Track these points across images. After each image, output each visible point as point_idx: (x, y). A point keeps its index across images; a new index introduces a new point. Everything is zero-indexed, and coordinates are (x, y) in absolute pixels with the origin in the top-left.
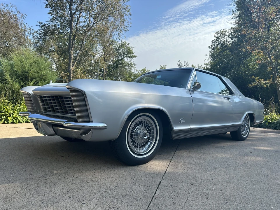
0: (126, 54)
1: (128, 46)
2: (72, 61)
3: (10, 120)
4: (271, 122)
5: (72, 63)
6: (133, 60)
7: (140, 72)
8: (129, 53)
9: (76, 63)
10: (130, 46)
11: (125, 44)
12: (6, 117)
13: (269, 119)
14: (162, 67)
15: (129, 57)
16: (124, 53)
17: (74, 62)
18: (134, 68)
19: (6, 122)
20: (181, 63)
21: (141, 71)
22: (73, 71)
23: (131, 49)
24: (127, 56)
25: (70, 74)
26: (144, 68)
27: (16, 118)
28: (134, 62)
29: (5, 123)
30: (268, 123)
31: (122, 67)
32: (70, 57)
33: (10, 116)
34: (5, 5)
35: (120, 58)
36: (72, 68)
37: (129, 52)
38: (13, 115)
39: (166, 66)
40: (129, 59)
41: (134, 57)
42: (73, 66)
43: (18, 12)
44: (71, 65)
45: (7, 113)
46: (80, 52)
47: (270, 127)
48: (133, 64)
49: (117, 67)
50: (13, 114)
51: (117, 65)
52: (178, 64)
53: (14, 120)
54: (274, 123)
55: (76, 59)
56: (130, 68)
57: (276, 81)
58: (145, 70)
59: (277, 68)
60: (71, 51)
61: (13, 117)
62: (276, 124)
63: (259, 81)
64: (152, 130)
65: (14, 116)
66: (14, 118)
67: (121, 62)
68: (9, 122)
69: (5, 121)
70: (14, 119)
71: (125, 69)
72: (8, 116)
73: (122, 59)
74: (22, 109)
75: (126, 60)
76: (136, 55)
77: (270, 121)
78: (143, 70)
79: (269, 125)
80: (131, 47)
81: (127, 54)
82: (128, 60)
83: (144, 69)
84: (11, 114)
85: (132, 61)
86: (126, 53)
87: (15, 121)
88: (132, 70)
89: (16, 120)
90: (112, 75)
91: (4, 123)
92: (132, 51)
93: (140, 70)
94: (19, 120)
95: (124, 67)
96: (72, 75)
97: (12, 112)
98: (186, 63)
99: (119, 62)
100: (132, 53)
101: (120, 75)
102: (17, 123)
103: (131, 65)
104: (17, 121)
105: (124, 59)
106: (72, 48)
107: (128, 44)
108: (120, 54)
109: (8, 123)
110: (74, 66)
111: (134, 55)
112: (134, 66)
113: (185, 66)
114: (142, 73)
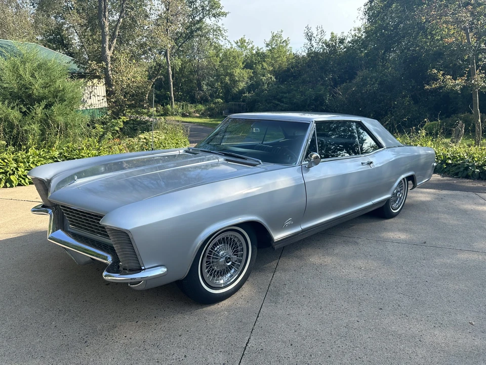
0: (207, 11)
2: (108, 38)
3: (15, 182)
4: (452, 163)
5: (107, 43)
6: (222, 22)
7: (234, 45)
9: (115, 41)
12: (6, 175)
13: (449, 158)
14: (275, 34)
15: (214, 16)
16: (203, 9)
17: (111, 40)
18: (224, 38)
19: (8, 185)
20: (310, 31)
21: (237, 43)
22: (112, 57)
24: (209, 14)
25: (107, 65)
26: (242, 37)
27: (24, 175)
28: (223, 24)
29: (7, 187)
30: (447, 164)
31: (201, 36)
32: (103, 32)
33: (14, 174)
35: (197, 18)
36: (109, 53)
37: (213, 6)
38: (18, 171)
39: (282, 31)
40: (213, 19)
41: (225, 14)
42: (110, 49)
44: (107, 47)
45: (8, 170)
46: (121, 20)
47: (448, 172)
48: (221, 29)
49: (193, 36)
50: (17, 169)
51: (192, 32)
52: (306, 32)
53: (21, 181)
54: (455, 165)
55: (114, 33)
56: (216, 38)
57: (473, 82)
58: (245, 41)
59: (477, 58)
60: (104, 20)
61: (18, 175)
62: (459, 168)
63: (443, 80)
64: (240, 251)
65: (20, 173)
66: (20, 176)
67: (198, 26)
68: (14, 185)
69: (6, 182)
70: (21, 179)
71: (208, 39)
72: (10, 174)
73: (201, 19)
74: (31, 157)
75: (209, 21)
76: (226, 11)
77: (450, 162)
78: (240, 40)
79: (448, 169)
81: (209, 10)
82: (212, 21)
83: (242, 39)
84: (14, 170)
85: (219, 24)
86: (208, 8)
87: (23, 181)
88: (220, 42)
89: (25, 180)
90: (183, 51)
91: (5, 187)
92: (218, 3)
93: (236, 41)
94: (29, 179)
95: (205, 36)
96: (109, 65)
97: (16, 166)
98: (320, 30)
99: (194, 25)
100: (218, 8)
101: (199, 51)
102: (27, 184)
103: (217, 30)
104: (27, 180)
105: (204, 20)
106: (105, 12)
108: (196, 10)
109: (12, 186)
110: (112, 49)
111: (222, 11)
112: (224, 33)
113: (318, 36)
114: (239, 46)
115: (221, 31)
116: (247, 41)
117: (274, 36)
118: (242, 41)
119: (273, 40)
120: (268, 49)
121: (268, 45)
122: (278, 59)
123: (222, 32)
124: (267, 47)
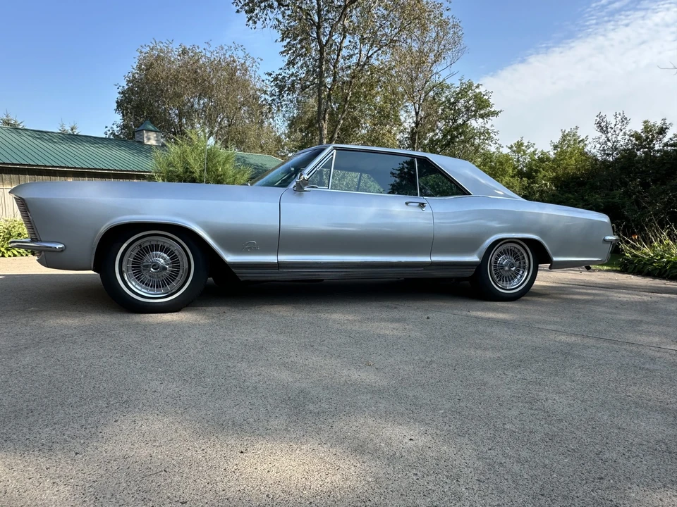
0: (472, 111)
1: (477, 91)
6: (491, 123)
7: (507, 150)
8: (481, 106)
10: (482, 90)
11: (470, 86)
14: (567, 132)
15: (482, 116)
16: (468, 109)
18: (494, 142)
20: (605, 120)
21: (511, 148)
23: (486, 97)
24: (475, 116)
26: (519, 139)
28: (492, 126)
31: (464, 142)
34: (226, 48)
35: (460, 121)
39: (577, 128)
40: (480, 120)
41: (495, 114)
43: (247, 56)
48: (490, 131)
49: (454, 142)
51: (453, 137)
52: (597, 121)
56: (484, 143)
58: (522, 144)
60: (323, 123)
67: (461, 130)
71: (473, 145)
73: (465, 122)
75: (476, 124)
76: (498, 110)
78: (515, 144)
80: (484, 93)
81: (474, 111)
82: (479, 123)
83: (518, 142)
85: (488, 126)
86: (473, 109)
88: (488, 147)
92: (487, 101)
93: (509, 146)
95: (470, 142)
98: (619, 118)
99: (456, 130)
100: (487, 106)
103: (486, 134)
105: (469, 122)
106: (325, 114)
107: (477, 87)
108: (459, 112)
111: (492, 110)
112: (494, 136)
113: (617, 126)
114: (514, 152)
115: (489, 134)
116: (526, 144)
117: (564, 136)
118: (520, 145)
119: (564, 140)
120: (556, 152)
121: (555, 147)
122: (562, 162)
123: (491, 135)
124: (554, 149)
